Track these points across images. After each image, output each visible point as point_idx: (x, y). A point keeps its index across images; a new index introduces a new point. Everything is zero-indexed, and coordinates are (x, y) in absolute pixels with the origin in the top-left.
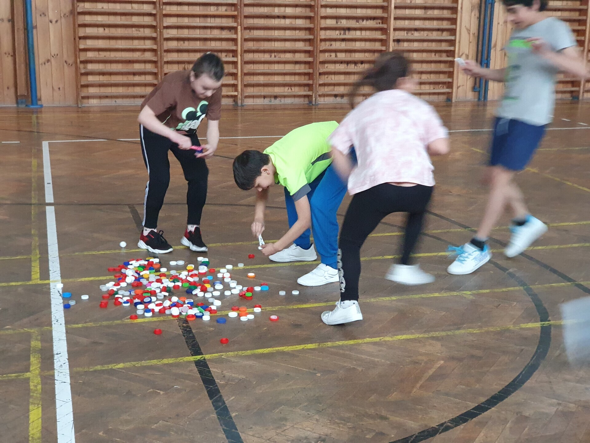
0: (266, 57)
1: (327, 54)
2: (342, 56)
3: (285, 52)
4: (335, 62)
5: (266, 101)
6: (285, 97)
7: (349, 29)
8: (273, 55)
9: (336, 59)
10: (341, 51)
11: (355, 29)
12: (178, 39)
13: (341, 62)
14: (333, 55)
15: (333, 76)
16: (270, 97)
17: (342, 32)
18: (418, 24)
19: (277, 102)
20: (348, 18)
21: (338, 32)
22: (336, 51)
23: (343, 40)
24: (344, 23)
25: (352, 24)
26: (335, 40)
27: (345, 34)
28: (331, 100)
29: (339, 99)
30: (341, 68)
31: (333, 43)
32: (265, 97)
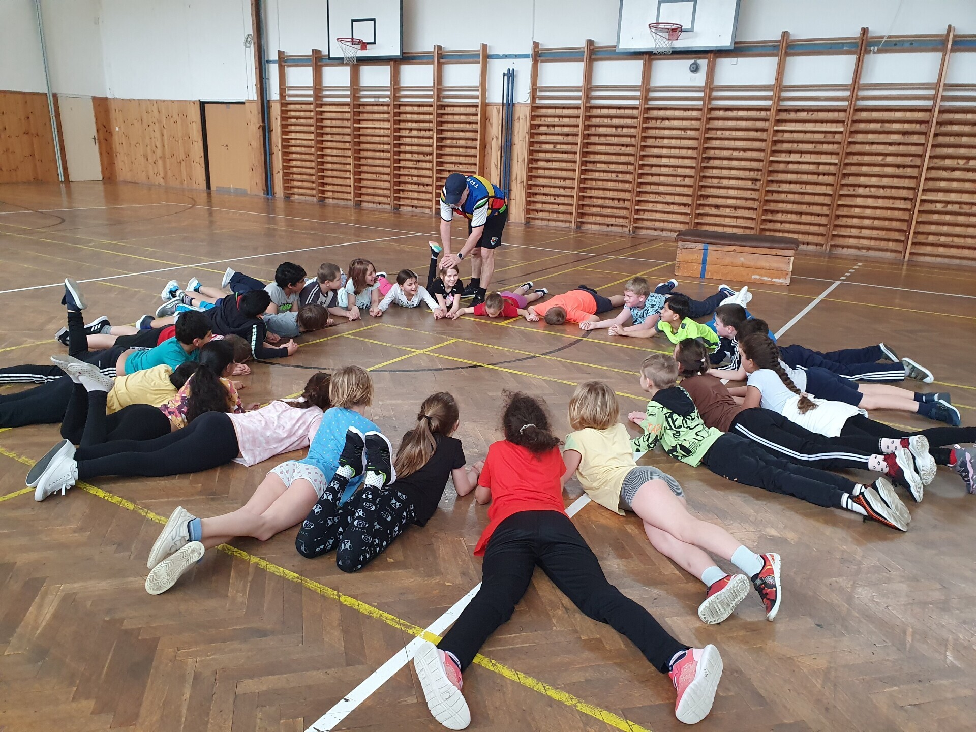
0: (374, 177)
1: (407, 178)
2: (415, 179)
3: (384, 174)
4: (411, 183)
5: (374, 206)
6: (384, 204)
7: (419, 161)
8: (378, 176)
9: (411, 181)
10: (415, 176)
11: (423, 161)
12: (332, 163)
13: (415, 184)
14: (410, 178)
15: (410, 193)
16: (376, 203)
17: (415, 163)
18: (462, 159)
19: (380, 206)
20: (418, 153)
21: (412, 163)
22: (412, 176)
23: (416, 168)
24: (416, 157)
25: (421, 157)
26: (411, 168)
27: (417, 164)
28: (410, 209)
29: (414, 209)
30: (415, 187)
31: (410, 170)
32: (374, 203)
